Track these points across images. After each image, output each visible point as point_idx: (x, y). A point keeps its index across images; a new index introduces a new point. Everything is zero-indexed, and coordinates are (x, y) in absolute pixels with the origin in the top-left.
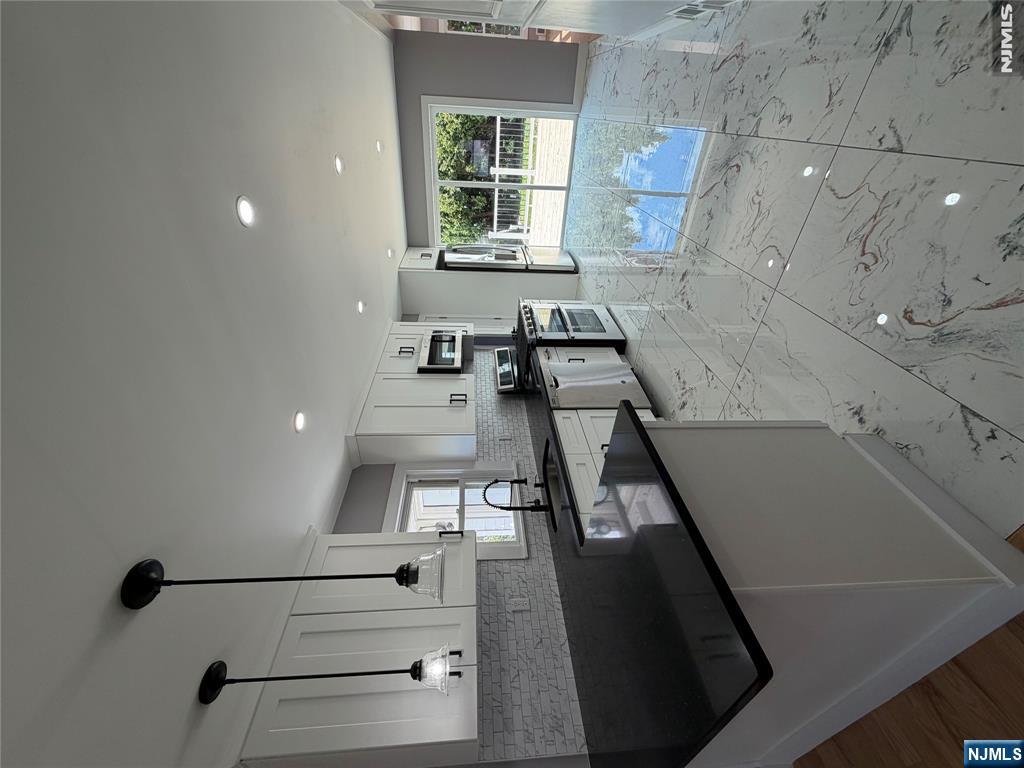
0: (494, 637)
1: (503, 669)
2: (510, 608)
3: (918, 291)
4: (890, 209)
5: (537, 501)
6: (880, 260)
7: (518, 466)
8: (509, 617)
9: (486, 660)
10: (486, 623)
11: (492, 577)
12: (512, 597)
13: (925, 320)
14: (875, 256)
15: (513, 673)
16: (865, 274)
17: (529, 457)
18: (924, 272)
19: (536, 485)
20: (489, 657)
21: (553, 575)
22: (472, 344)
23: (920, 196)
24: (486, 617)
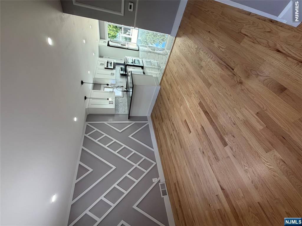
11: (117, 99)
12: (120, 101)
22: (116, 64)
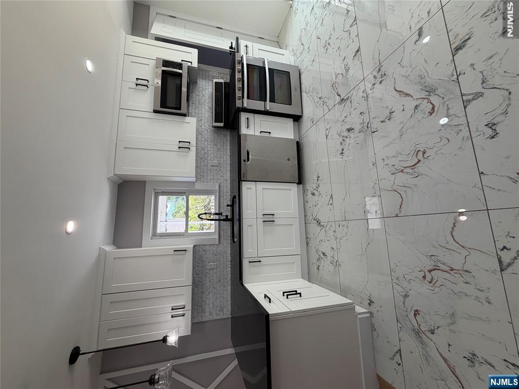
0: (200, 280)
1: (202, 292)
2: (208, 268)
3: (429, 314)
4: (461, 278)
5: (227, 216)
6: (432, 284)
7: (220, 186)
8: (207, 271)
9: (196, 289)
10: (197, 274)
11: (201, 253)
12: (209, 262)
13: (420, 323)
14: (432, 280)
15: (207, 293)
16: (421, 277)
17: (227, 180)
18: (439, 315)
19: (228, 206)
20: (198, 288)
21: (229, 252)
23: (476, 297)
24: (197, 272)
